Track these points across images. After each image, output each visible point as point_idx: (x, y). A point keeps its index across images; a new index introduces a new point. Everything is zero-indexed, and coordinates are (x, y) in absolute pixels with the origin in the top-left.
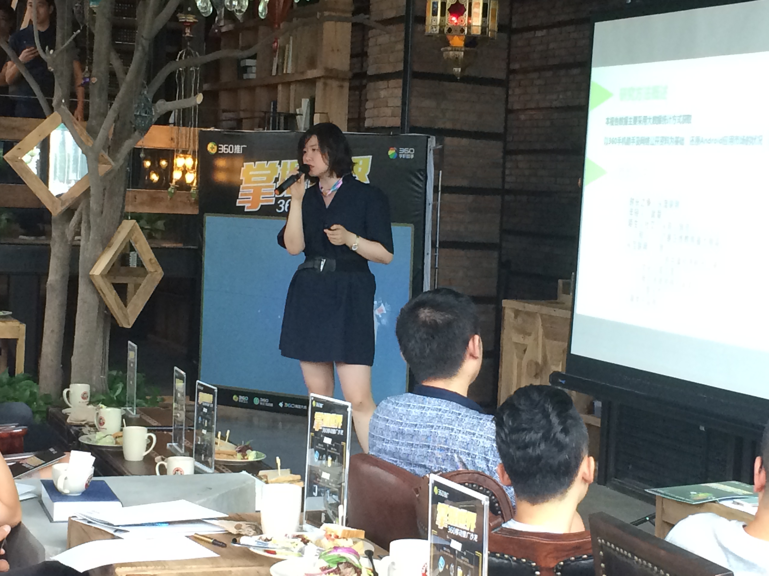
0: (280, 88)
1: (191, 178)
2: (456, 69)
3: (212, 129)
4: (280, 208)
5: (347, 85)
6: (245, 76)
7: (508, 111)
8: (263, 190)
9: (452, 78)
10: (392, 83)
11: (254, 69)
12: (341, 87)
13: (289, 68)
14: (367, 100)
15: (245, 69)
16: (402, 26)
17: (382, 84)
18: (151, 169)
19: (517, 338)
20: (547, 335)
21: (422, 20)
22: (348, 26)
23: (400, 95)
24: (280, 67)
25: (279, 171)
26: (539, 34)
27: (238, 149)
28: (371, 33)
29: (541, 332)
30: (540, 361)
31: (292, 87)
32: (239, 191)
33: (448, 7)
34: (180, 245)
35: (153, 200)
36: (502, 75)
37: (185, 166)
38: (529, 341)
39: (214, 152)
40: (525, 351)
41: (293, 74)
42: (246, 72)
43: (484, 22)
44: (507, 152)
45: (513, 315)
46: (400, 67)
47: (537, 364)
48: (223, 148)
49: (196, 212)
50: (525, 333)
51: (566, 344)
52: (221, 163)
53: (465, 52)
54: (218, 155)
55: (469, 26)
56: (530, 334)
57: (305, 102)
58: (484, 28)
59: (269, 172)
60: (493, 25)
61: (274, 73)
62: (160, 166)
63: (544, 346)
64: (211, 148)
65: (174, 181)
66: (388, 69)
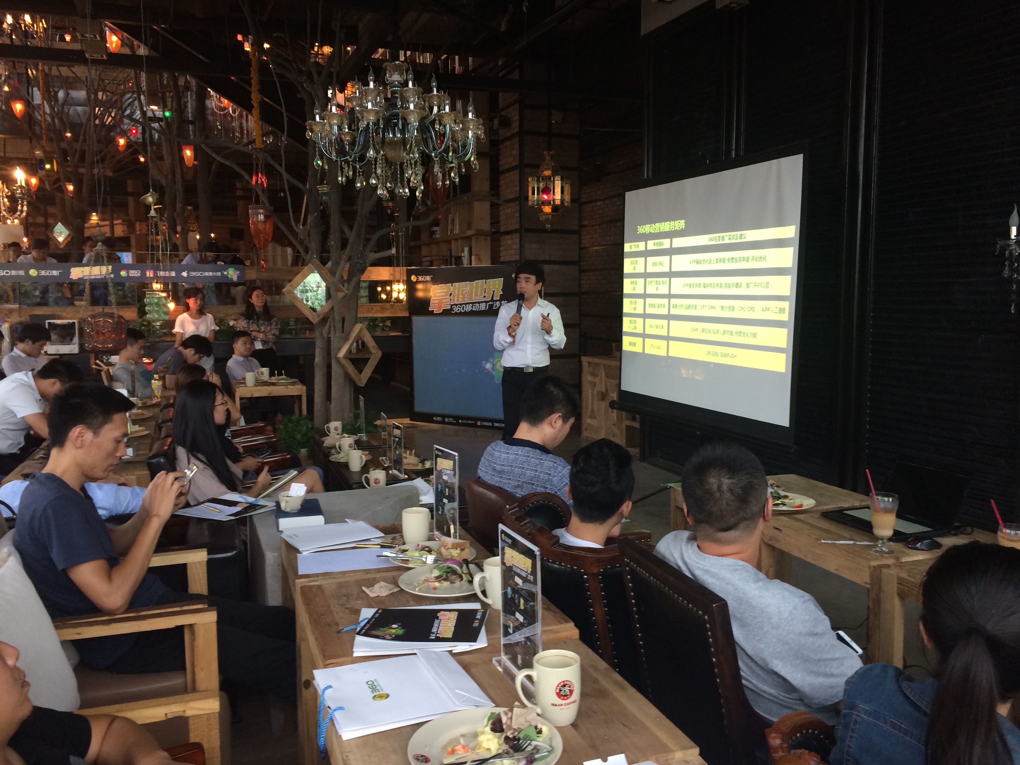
0: (453, 242)
1: (403, 296)
2: (547, 226)
3: (413, 267)
4: (453, 311)
5: (489, 238)
6: (434, 236)
7: (581, 249)
8: (443, 301)
9: (545, 231)
10: (514, 236)
11: (438, 232)
12: (486, 239)
13: (457, 231)
14: (501, 246)
15: (434, 233)
16: (518, 203)
17: (509, 237)
18: (381, 292)
19: (590, 378)
20: (607, 376)
21: (527, 198)
22: (488, 204)
23: (518, 242)
24: (452, 231)
25: (452, 290)
26: (598, 204)
27: (428, 278)
28: (501, 208)
29: (603, 375)
30: (604, 390)
31: (459, 241)
32: (430, 302)
33: (541, 190)
34: (400, 334)
35: (383, 309)
36: (576, 228)
37: (399, 290)
38: (597, 380)
39: (415, 280)
40: (595, 385)
41: (459, 234)
42: (434, 234)
43: (562, 197)
44: (581, 271)
45: (587, 365)
46: (518, 226)
47: (602, 393)
48: (420, 278)
49: (408, 315)
50: (594, 375)
51: (618, 381)
52: (420, 286)
53: (552, 215)
54: (418, 282)
55: (554, 200)
56: (597, 376)
57: (466, 250)
58: (562, 200)
59: (446, 290)
60: (567, 198)
61: (449, 234)
62: (386, 290)
63: (606, 384)
64: (414, 278)
65: (393, 298)
66: (511, 228)
